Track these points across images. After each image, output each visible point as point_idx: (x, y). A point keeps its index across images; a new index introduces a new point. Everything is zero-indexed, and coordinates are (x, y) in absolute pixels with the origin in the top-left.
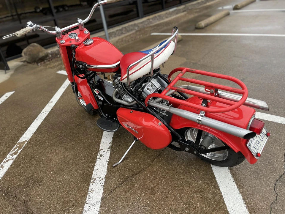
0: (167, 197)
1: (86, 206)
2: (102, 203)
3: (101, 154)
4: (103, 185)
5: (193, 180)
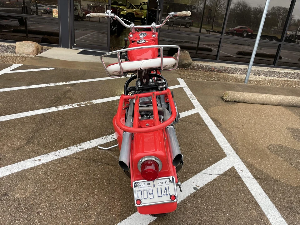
0: (88, 189)
1: (53, 153)
2: (60, 158)
3: (108, 137)
4: (78, 151)
5: (119, 199)
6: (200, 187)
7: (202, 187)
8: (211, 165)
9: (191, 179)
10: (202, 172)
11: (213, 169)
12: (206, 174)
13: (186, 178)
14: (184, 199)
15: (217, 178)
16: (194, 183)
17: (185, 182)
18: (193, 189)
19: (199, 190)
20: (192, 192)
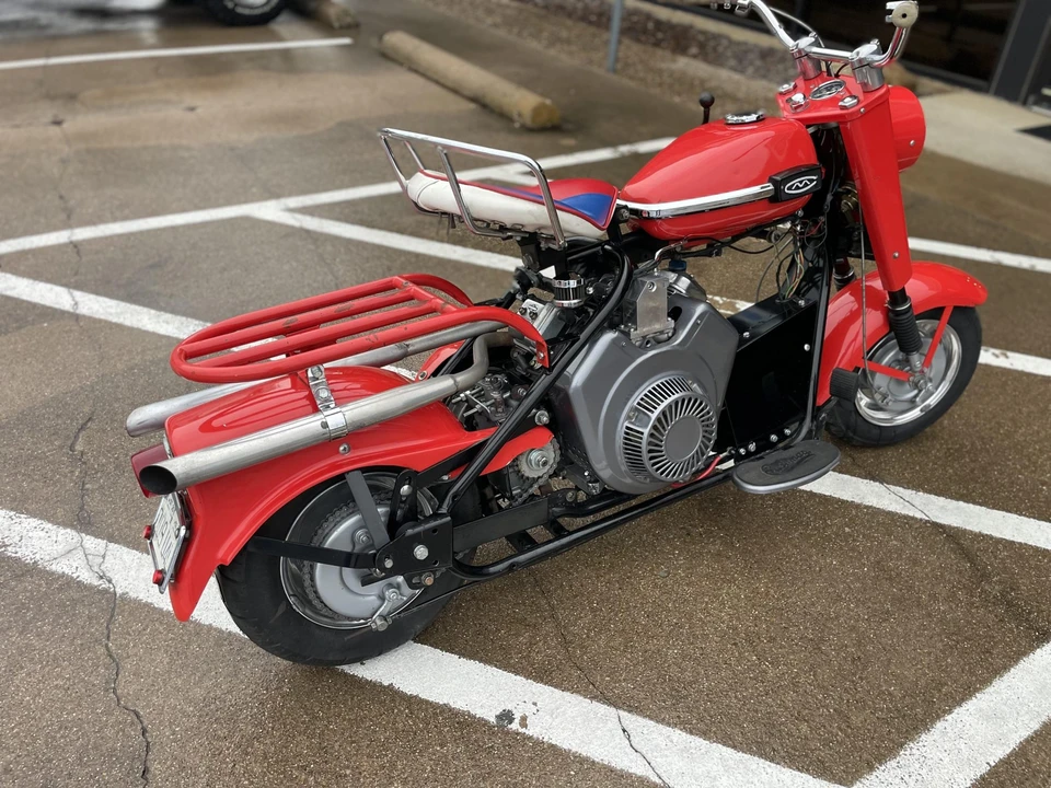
6: (523, 730)
7: (530, 738)
8: (705, 734)
9: (548, 689)
10: (626, 714)
11: (686, 749)
12: (624, 731)
13: (541, 675)
14: (427, 702)
15: (631, 775)
16: (535, 704)
17: (518, 677)
18: (498, 713)
19: (508, 733)
20: (479, 713)
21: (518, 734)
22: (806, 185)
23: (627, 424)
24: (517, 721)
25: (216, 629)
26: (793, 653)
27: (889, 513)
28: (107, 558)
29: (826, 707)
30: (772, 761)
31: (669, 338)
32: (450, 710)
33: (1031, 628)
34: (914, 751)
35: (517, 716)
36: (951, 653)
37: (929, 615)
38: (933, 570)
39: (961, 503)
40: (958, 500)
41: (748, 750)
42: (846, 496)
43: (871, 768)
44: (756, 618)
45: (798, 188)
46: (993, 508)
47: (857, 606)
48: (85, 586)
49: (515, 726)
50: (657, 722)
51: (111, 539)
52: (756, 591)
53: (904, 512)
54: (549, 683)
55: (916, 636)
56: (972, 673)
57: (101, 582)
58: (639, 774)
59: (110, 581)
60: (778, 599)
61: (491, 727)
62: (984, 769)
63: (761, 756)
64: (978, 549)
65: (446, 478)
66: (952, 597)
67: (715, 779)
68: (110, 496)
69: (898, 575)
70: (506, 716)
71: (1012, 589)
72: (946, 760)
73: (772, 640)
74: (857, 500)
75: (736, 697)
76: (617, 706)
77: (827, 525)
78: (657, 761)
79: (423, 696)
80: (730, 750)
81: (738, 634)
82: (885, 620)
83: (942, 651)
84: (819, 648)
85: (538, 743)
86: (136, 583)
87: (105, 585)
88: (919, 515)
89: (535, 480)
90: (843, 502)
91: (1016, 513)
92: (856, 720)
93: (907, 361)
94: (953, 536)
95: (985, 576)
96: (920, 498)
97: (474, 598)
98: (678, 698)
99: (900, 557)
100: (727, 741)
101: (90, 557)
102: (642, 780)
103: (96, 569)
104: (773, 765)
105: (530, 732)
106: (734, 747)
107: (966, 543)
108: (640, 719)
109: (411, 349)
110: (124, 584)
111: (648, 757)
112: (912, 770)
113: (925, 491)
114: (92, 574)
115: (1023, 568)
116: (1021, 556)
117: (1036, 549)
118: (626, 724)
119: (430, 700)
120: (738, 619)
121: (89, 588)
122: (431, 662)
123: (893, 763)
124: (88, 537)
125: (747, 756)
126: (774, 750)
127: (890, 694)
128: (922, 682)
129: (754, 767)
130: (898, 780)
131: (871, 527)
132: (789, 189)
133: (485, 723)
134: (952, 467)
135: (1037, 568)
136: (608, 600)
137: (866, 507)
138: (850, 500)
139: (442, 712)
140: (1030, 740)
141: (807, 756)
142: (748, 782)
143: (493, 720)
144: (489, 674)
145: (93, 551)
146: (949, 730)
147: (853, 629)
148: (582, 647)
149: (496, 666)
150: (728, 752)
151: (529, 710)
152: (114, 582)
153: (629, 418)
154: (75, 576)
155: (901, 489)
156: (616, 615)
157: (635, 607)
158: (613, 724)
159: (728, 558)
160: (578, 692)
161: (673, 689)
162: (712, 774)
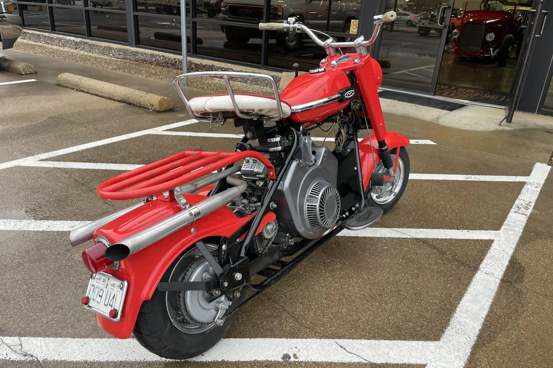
6: (297, 360)
7: (302, 362)
8: (374, 338)
9: (299, 340)
10: (338, 340)
11: (370, 346)
12: (341, 347)
13: (293, 335)
14: (245, 362)
15: (353, 363)
16: (296, 348)
17: (282, 339)
18: (282, 356)
19: (291, 363)
20: (273, 359)
21: (295, 362)
22: (351, 94)
23: (307, 204)
24: (292, 357)
25: (112, 362)
26: (391, 298)
27: (397, 238)
28: (23, 345)
29: (414, 314)
30: (406, 340)
31: (314, 164)
32: (258, 362)
33: (469, 267)
34: (455, 321)
35: (291, 355)
36: (448, 283)
37: (432, 271)
38: (424, 255)
39: (421, 229)
40: (419, 228)
41: (395, 339)
42: (378, 235)
43: (443, 332)
44: (370, 288)
45: (349, 95)
46: (433, 229)
47: (405, 274)
48: (17, 362)
49: (292, 359)
50: (353, 339)
51: (20, 335)
52: (364, 278)
53: (403, 237)
54: (298, 337)
55: (432, 280)
56: (459, 288)
57: (26, 358)
58: (357, 362)
59: (32, 356)
60: (374, 280)
61: (281, 363)
62: (482, 320)
63: (400, 340)
64: (436, 244)
65: (238, 240)
66: (436, 263)
67: (388, 353)
68: (7, 315)
69: (413, 259)
70: (286, 357)
71: (456, 256)
72: (468, 321)
73: (380, 295)
74: (384, 236)
75: (379, 320)
76: (334, 339)
77: (377, 248)
78: (361, 354)
79: (242, 360)
80: (388, 341)
81: (366, 297)
82: (418, 277)
83: (444, 283)
84: (400, 294)
85: (306, 363)
86: (49, 353)
87: (31, 358)
88: (409, 237)
89: (270, 240)
90: (378, 238)
91: (442, 229)
92: (428, 316)
93: (388, 172)
94: (425, 241)
95: (444, 253)
96: (405, 230)
97: (243, 312)
98: (356, 328)
99: (410, 254)
100: (384, 338)
101: (13, 347)
102: (359, 363)
103: (19, 352)
104: (407, 341)
105: (300, 359)
106: (388, 339)
107: (431, 243)
108: (345, 340)
109: (198, 186)
110: (42, 355)
111: (357, 353)
112: (457, 328)
113: (406, 228)
114: (18, 355)
115: (455, 247)
116: (452, 243)
117: (456, 240)
118: (340, 344)
119: (246, 360)
120: (363, 291)
121: (20, 362)
122: (237, 345)
123: (449, 328)
124: (5, 338)
125: (396, 341)
126: (404, 336)
127: (434, 303)
128: (443, 296)
129: (400, 344)
130: (454, 333)
131: (394, 245)
132: (346, 96)
133: (278, 362)
134: (411, 217)
135: (460, 246)
136: (305, 297)
137: (388, 238)
138: (380, 236)
139: (255, 364)
140: (492, 306)
141: (417, 334)
142: (401, 351)
143: (281, 360)
144: (268, 341)
145: (12, 344)
146: (462, 310)
147: (408, 283)
148: (304, 319)
149: (269, 337)
150: (387, 342)
151: (296, 351)
152: (34, 355)
153: (308, 201)
154: (8, 358)
155: (397, 229)
156: (312, 302)
157: (318, 297)
158: (335, 345)
159: (346, 269)
160: (313, 337)
161: (352, 325)
162: (386, 352)
